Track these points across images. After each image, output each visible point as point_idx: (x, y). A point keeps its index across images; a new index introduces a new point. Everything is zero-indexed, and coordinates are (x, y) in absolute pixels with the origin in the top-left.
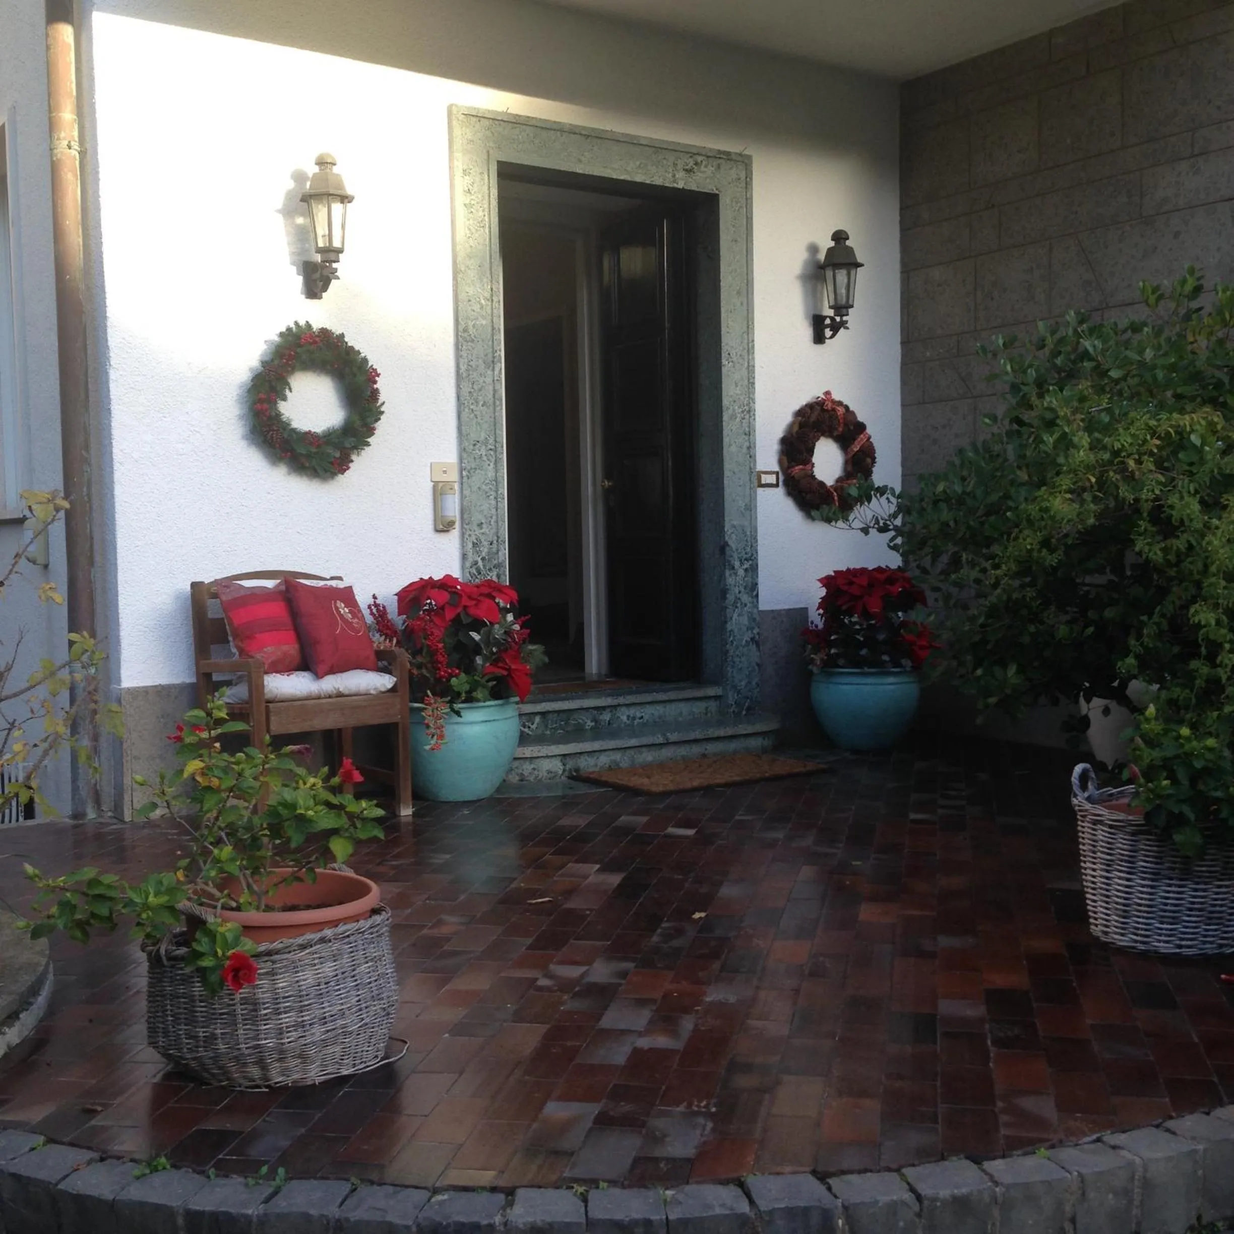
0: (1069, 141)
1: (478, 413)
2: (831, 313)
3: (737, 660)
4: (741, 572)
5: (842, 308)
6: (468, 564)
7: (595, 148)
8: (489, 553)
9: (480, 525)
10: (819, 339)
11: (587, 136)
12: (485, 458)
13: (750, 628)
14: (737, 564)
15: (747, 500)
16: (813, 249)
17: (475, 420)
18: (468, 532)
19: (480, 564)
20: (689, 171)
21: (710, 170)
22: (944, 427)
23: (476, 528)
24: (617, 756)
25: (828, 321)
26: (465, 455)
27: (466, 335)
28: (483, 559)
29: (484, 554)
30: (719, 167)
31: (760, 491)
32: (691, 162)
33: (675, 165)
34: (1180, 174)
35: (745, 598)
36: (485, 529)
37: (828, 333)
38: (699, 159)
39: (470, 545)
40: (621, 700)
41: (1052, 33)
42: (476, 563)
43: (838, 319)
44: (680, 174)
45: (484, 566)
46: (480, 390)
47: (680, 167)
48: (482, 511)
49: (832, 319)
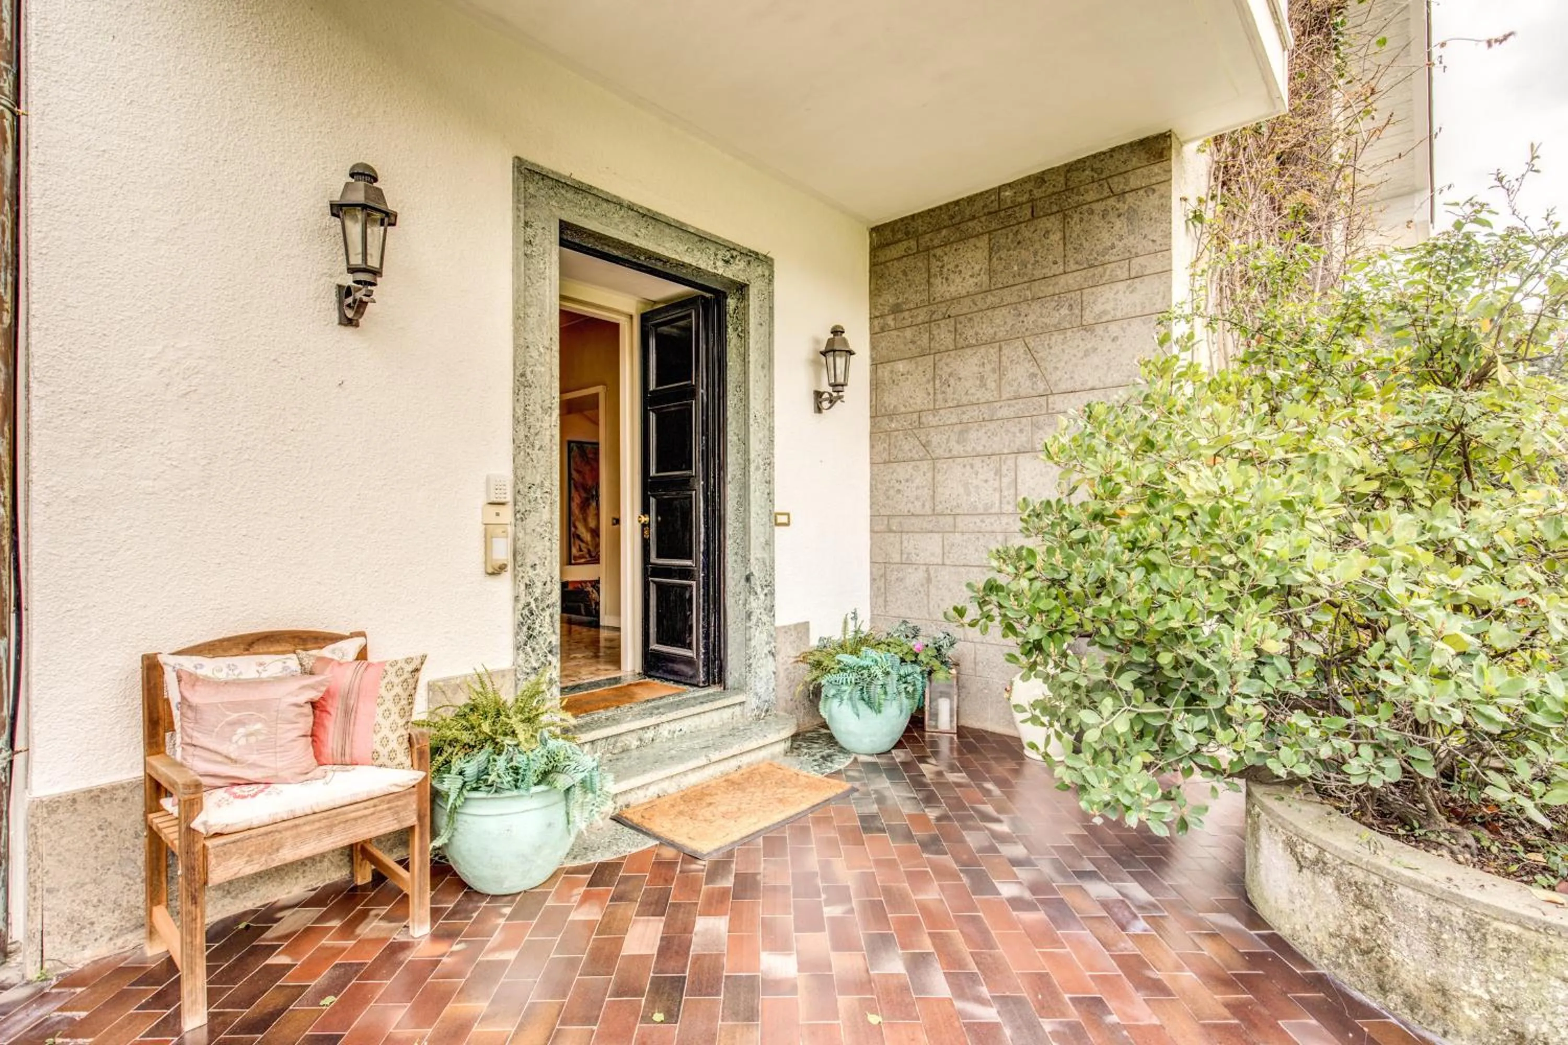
0: (1016, 268)
1: (534, 457)
2: (830, 389)
3: (758, 670)
4: (762, 597)
5: (837, 386)
6: (520, 606)
7: (650, 227)
8: (542, 593)
9: (534, 566)
10: (819, 410)
11: (644, 216)
12: (540, 501)
13: (768, 643)
14: (759, 590)
15: (767, 536)
16: (817, 341)
17: (530, 464)
18: (521, 574)
19: (533, 605)
20: (727, 262)
21: (742, 264)
22: (907, 481)
23: (529, 569)
24: (665, 785)
25: (826, 396)
26: (519, 498)
27: (523, 379)
28: (536, 600)
29: (537, 595)
30: (749, 263)
31: (776, 528)
32: (728, 255)
33: (716, 255)
34: (1117, 292)
35: (765, 618)
36: (539, 569)
37: (826, 404)
38: (735, 253)
39: (523, 587)
40: (664, 718)
41: (1000, 189)
42: (528, 604)
43: (835, 394)
44: (720, 263)
45: (537, 607)
46: (537, 434)
47: (719, 257)
48: (536, 553)
49: (830, 395)
